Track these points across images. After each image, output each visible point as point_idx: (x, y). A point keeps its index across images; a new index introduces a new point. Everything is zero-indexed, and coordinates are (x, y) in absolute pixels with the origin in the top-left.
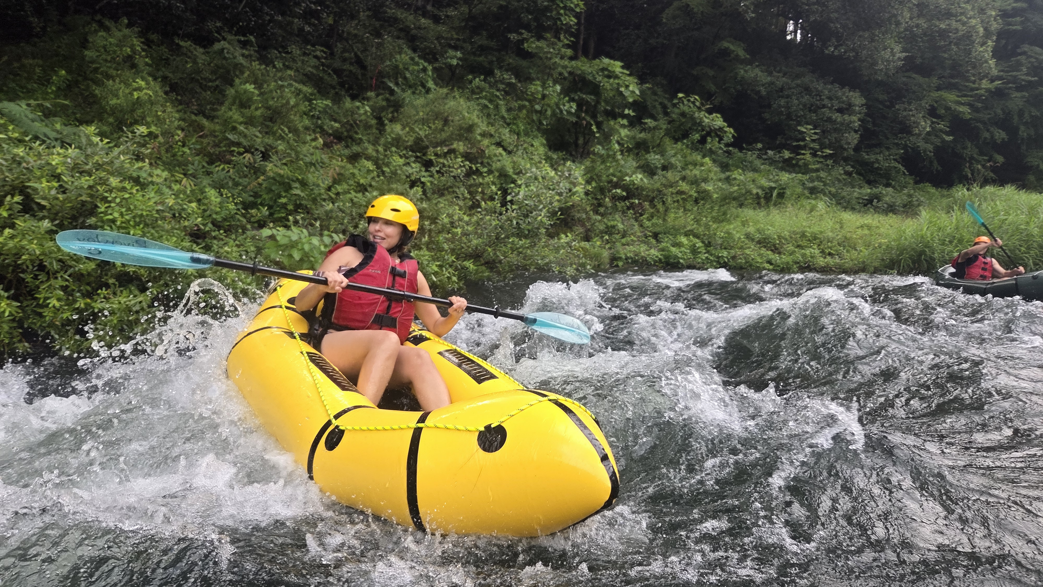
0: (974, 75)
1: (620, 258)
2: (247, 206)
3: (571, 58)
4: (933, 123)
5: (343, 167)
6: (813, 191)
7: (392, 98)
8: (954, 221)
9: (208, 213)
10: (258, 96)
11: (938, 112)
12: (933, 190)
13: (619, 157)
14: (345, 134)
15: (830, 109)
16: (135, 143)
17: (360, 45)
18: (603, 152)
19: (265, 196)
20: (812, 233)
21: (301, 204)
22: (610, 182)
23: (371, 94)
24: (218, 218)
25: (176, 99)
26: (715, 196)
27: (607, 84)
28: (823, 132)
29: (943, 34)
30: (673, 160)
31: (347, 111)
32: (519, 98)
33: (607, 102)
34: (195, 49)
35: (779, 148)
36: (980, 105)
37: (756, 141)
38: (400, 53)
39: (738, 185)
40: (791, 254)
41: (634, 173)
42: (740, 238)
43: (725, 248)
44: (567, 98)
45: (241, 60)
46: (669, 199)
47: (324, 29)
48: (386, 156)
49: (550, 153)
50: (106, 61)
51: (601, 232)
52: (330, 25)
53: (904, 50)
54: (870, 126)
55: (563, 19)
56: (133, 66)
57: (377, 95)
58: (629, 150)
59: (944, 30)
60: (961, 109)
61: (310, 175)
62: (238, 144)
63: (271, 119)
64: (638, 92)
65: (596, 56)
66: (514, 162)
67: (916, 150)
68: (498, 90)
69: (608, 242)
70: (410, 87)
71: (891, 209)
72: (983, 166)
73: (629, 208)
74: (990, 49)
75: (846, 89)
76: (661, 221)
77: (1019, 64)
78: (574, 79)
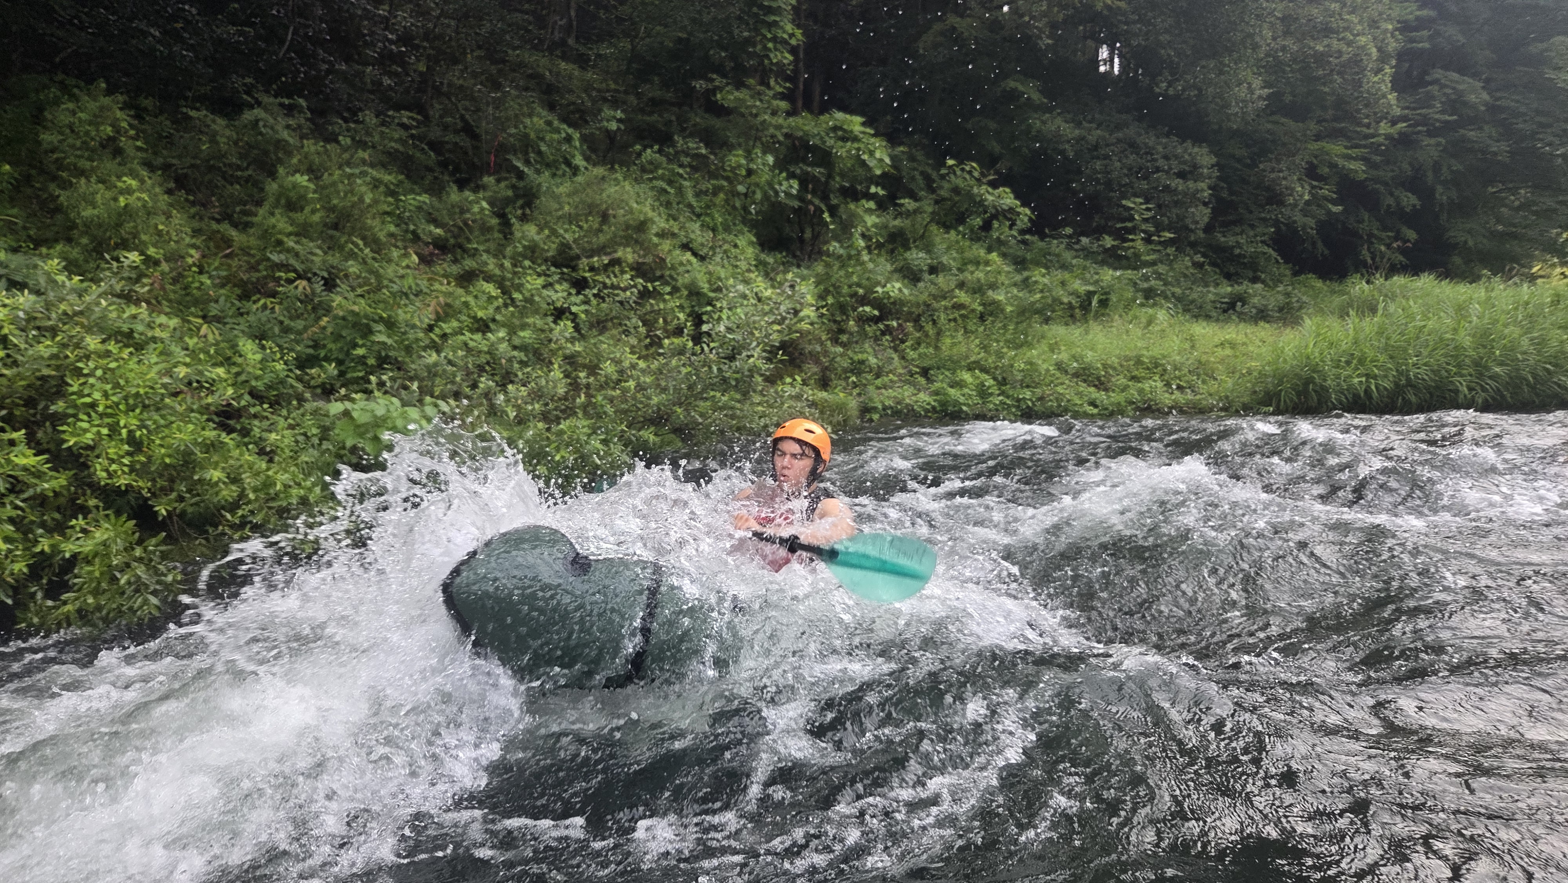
0: (1367, 117)
1: (875, 409)
2: (303, 363)
3: (789, 114)
4: (1313, 187)
5: (450, 294)
6: (1149, 294)
7: (521, 184)
8: (1351, 332)
9: (243, 377)
10: (315, 192)
11: (1319, 171)
12: (1319, 284)
13: (865, 257)
14: (452, 241)
15: (1167, 172)
16: (122, 279)
17: (467, 103)
18: (842, 251)
19: (331, 346)
20: (1152, 357)
21: (387, 356)
22: (854, 295)
23: (489, 180)
24: (259, 385)
25: (187, 200)
26: (1009, 309)
27: (842, 150)
28: (1159, 206)
29: (1321, 59)
30: (945, 259)
31: (453, 206)
32: (713, 175)
33: (842, 175)
34: (214, 121)
35: (1097, 233)
36: (1378, 159)
37: (1064, 224)
38: (530, 115)
39: (1042, 291)
40: (1123, 391)
41: (889, 280)
42: (1048, 370)
43: (1028, 387)
44: (784, 174)
45: (285, 135)
46: (943, 316)
47: (413, 81)
48: (515, 273)
49: (763, 256)
50: (73, 146)
51: (845, 371)
52: (421, 74)
53: (1267, 85)
54: (1225, 194)
55: (772, 55)
56: (118, 152)
57: (498, 181)
58: (880, 246)
59: (1322, 54)
60: (1353, 165)
61: (400, 311)
62: (285, 267)
63: (336, 227)
64: (887, 160)
65: (824, 109)
66: (710, 273)
67: (1291, 226)
68: (681, 166)
69: (855, 385)
70: (548, 165)
71: (1262, 315)
72: (1388, 246)
73: (883, 333)
74: (1388, 79)
75: (1189, 143)
76: (931, 350)
77: (1431, 97)
78: (794, 144)
